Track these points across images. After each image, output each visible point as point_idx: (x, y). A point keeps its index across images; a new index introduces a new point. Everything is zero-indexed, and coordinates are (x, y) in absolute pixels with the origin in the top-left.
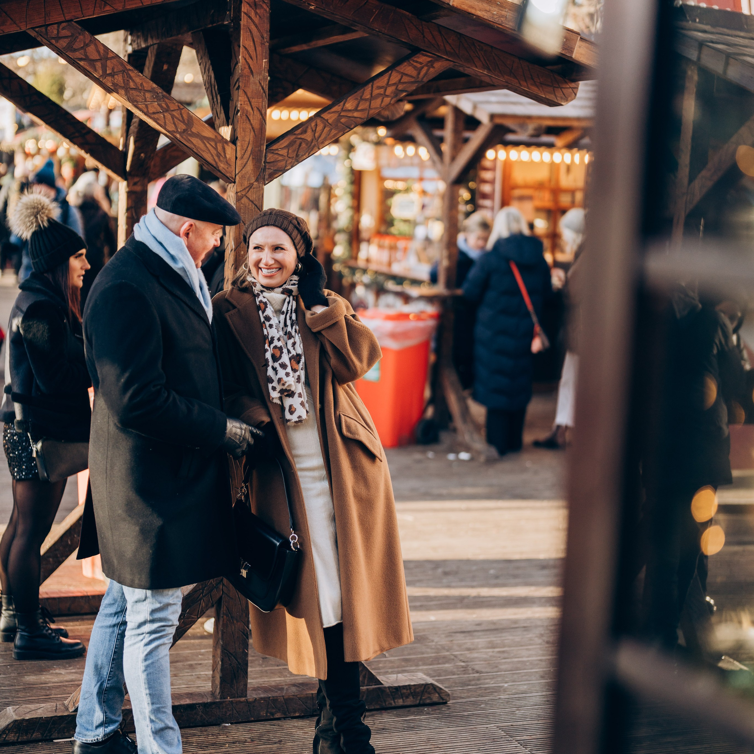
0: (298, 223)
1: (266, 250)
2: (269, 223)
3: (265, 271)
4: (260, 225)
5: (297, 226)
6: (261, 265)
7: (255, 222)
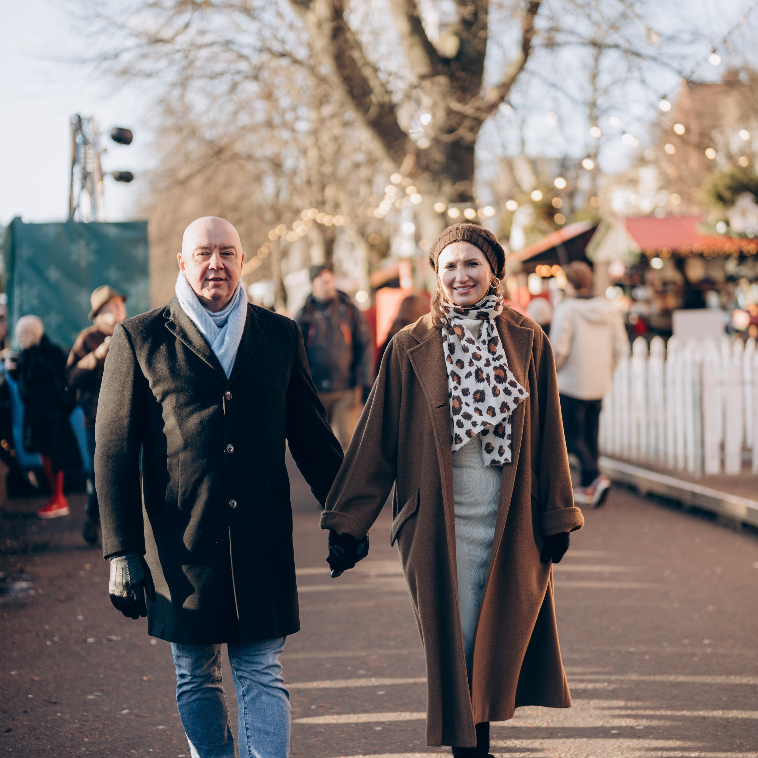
0: (488, 235)
1: (459, 267)
2: (457, 239)
3: (461, 290)
4: (449, 242)
5: (487, 237)
6: (456, 285)
7: (442, 240)
